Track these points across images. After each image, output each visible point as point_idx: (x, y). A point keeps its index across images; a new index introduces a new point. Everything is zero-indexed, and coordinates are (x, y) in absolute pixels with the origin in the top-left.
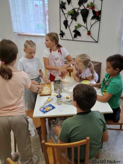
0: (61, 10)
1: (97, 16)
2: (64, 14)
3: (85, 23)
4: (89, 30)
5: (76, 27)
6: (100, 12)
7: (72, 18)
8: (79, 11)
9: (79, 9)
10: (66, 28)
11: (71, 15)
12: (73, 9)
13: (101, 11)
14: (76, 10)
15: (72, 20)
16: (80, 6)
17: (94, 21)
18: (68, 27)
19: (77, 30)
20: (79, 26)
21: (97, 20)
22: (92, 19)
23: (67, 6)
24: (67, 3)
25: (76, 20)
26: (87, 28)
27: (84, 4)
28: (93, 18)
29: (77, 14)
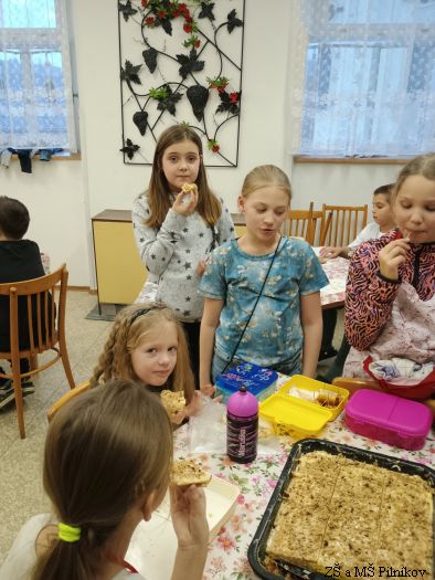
0: (125, 83)
1: (231, 104)
2: (135, 94)
3: (199, 120)
6: (238, 96)
7: (160, 108)
8: (183, 91)
9: (180, 84)
10: (143, 133)
11: (160, 99)
12: (163, 86)
13: (240, 92)
14: (173, 88)
15: (160, 112)
16: (184, 78)
18: (148, 130)
21: (231, 115)
22: (218, 111)
23: (144, 74)
24: (145, 66)
25: (173, 112)
26: (206, 134)
27: (195, 75)
28: (220, 109)
29: (178, 97)
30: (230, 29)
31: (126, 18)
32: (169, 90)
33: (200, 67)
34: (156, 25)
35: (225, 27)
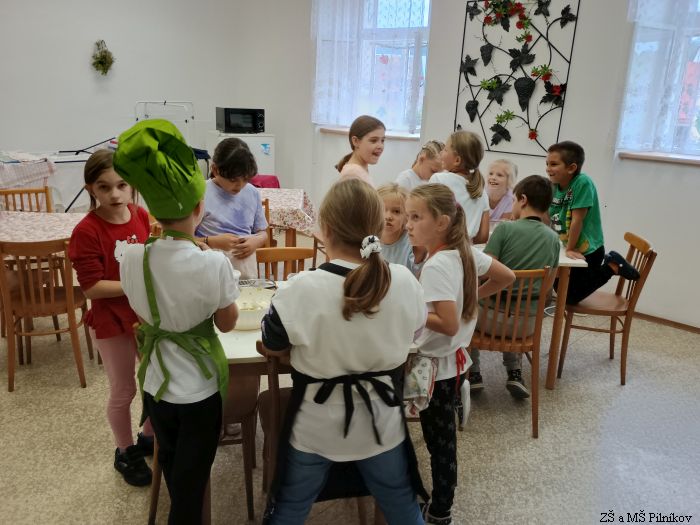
0: (463, 74)
1: (556, 95)
2: (470, 85)
3: (523, 110)
4: (533, 127)
5: (500, 119)
6: (563, 88)
7: (489, 98)
8: (512, 82)
9: (510, 76)
10: (472, 120)
11: (489, 88)
12: (495, 78)
13: (566, 84)
14: (504, 79)
15: (489, 101)
16: (514, 70)
17: (549, 106)
18: (477, 118)
19: (503, 125)
20: (509, 116)
21: (554, 106)
22: (542, 102)
23: (480, 67)
24: (481, 62)
25: (500, 101)
26: (528, 123)
27: (525, 68)
28: (545, 100)
29: (506, 88)
30: (563, 24)
31: (472, 18)
32: (499, 81)
33: (530, 59)
34: (496, 23)
35: (559, 22)
